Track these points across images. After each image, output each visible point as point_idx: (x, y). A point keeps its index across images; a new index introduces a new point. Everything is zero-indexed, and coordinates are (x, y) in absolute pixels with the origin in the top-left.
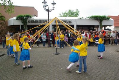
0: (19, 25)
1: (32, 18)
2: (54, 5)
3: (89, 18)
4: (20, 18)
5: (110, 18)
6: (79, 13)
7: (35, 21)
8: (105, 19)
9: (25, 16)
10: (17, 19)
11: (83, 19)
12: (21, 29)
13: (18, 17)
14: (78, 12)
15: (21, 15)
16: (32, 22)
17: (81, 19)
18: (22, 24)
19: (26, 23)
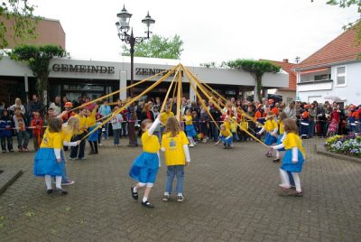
1: (65, 58)
2: (148, 26)
3: (229, 65)
4: (24, 54)
5: (281, 70)
6: (181, 47)
7: (76, 66)
8: (269, 71)
9: (42, 49)
10: (12, 59)
11: (215, 69)
12: (27, 90)
16: (64, 69)
17: (208, 66)
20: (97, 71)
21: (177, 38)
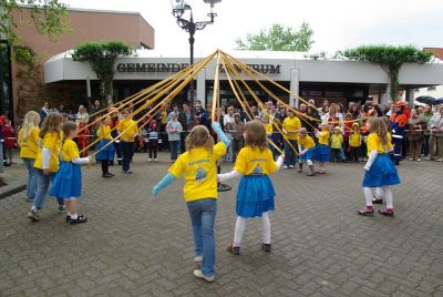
0: (83, 82)
1: (131, 56)
3: (347, 55)
4: (88, 55)
5: (433, 57)
6: (312, 38)
7: (144, 65)
8: (412, 61)
9: (104, 47)
10: (75, 60)
13: (79, 52)
14: (309, 34)
15: (92, 43)
16: (130, 68)
17: (316, 58)
18: (94, 77)
19: (111, 73)
20: (168, 70)
21: (305, 26)
